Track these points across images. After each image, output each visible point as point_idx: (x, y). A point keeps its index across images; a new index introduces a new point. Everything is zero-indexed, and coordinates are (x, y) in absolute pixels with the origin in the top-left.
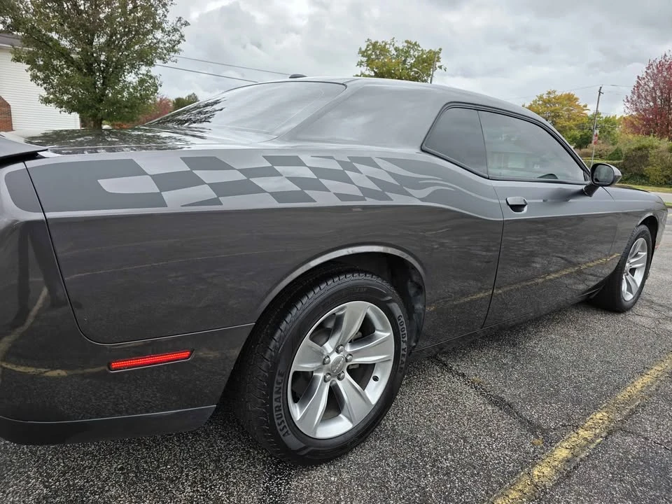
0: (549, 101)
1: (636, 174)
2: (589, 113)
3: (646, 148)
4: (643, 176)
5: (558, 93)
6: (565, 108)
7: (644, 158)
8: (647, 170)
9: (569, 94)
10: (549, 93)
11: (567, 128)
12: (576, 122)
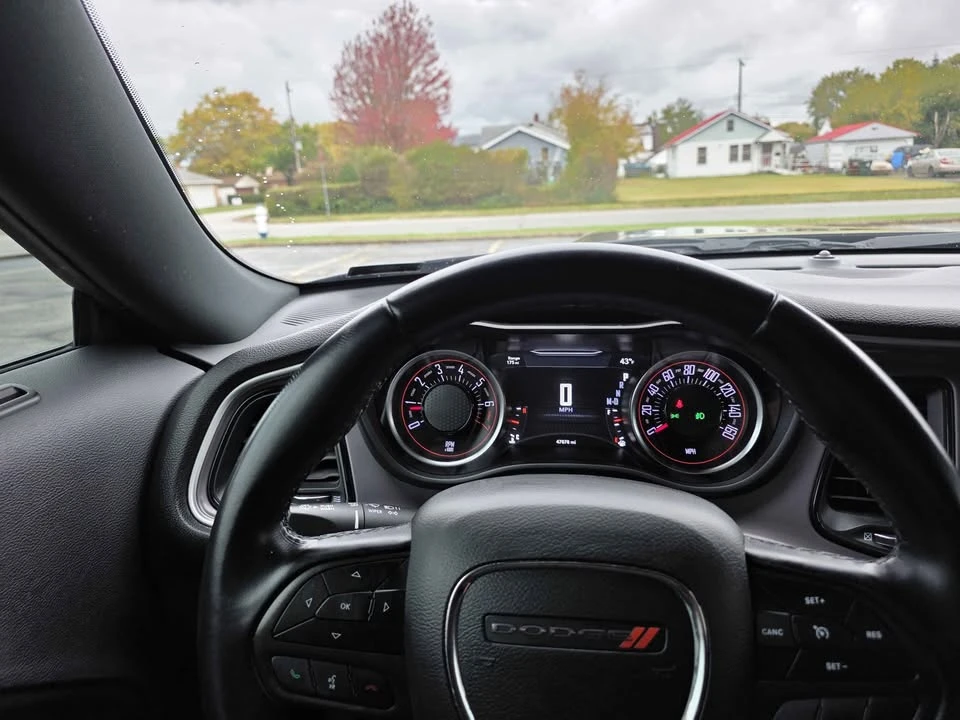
0: (221, 104)
1: (381, 198)
2: (280, 120)
3: (383, 161)
4: (387, 199)
5: (230, 92)
6: (245, 114)
7: (384, 174)
8: (393, 191)
9: (245, 92)
10: (217, 91)
12: (267, 134)
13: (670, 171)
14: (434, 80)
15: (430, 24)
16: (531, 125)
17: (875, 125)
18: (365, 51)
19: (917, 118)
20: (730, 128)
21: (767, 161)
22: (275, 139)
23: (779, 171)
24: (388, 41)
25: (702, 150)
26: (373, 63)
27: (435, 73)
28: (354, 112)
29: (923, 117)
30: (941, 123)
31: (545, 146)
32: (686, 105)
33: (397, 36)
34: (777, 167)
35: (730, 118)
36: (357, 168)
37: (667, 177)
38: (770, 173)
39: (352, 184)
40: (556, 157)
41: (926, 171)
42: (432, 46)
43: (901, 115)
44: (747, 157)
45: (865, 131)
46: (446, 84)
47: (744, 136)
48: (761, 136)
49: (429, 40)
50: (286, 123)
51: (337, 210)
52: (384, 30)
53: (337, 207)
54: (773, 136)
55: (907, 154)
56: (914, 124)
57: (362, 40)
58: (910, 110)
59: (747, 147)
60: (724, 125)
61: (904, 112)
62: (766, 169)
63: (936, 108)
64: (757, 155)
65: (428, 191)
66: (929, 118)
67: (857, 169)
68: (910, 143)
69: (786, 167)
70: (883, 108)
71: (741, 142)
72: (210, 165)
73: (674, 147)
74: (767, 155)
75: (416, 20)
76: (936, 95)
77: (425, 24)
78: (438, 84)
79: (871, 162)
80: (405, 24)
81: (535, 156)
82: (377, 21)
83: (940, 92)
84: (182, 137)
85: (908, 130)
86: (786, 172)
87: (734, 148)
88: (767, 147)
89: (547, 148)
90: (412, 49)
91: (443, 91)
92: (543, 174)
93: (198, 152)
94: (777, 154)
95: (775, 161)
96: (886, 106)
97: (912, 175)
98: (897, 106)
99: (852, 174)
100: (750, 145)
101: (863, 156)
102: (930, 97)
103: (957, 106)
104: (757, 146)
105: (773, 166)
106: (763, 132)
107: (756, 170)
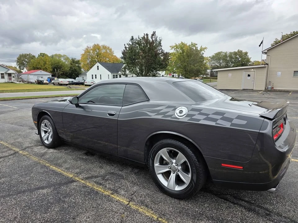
17: (41, 71)
19: (51, 70)
21: (10, 79)
23: (15, 82)
30: (57, 71)
38: (12, 82)
41: (58, 84)
44: (3, 78)
45: (39, 72)
54: (11, 71)
55: (51, 79)
56: (51, 71)
61: (48, 68)
62: (10, 81)
63: (55, 68)
64: (6, 77)
67: (40, 83)
68: (51, 76)
74: (10, 77)
79: (43, 81)
83: (55, 64)
85: (49, 73)
86: (18, 83)
88: (10, 75)
94: (13, 77)
95: (13, 79)
96: (43, 66)
97: (54, 85)
98: (45, 66)
99: (38, 84)
100: (3, 74)
101: (41, 79)
102: (53, 65)
103: (60, 68)
104: (6, 74)
105: (13, 80)
106: (7, 70)
107: (7, 81)
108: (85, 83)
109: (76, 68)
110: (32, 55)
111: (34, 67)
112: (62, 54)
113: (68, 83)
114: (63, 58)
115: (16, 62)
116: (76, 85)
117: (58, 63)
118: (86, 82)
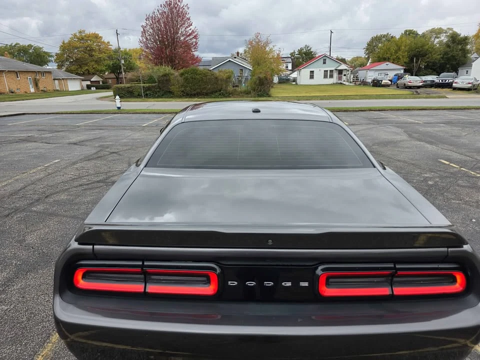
0: (83, 39)
1: (167, 91)
2: (113, 48)
3: (168, 75)
4: (170, 92)
5: (87, 32)
6: (95, 44)
7: (168, 81)
8: (172, 88)
9: (95, 33)
10: (80, 32)
11: (102, 58)
12: (106, 55)
13: (298, 81)
14: (190, 35)
15: (188, 8)
16: (235, 58)
17: (388, 63)
18: (157, 20)
19: (407, 60)
20: (324, 63)
21: (340, 78)
22: (110, 58)
23: (344, 83)
24: (168, 16)
25: (312, 72)
26: (161, 26)
27: (190, 32)
28: (152, 48)
29: (409, 60)
30: (417, 62)
31: (241, 68)
32: (309, 48)
33: (172, 13)
34: (344, 81)
35: (325, 58)
36: (156, 77)
37: (297, 84)
38: (341, 83)
39: (153, 84)
40: (246, 74)
41: (403, 85)
42: (189, 19)
43: (399, 58)
44: (331, 76)
45: (384, 66)
46: (195, 37)
47: (331, 66)
48: (338, 67)
49: (187, 16)
50: (116, 49)
51: (147, 96)
52: (166, 10)
53: (147, 95)
54: (343, 67)
55: (399, 77)
56: (405, 63)
57: (155, 14)
58: (403, 57)
59: (331, 71)
60: (322, 61)
61: (401, 57)
62: (339, 82)
63: (415, 56)
64: (335, 75)
65: (188, 89)
66: (412, 60)
67: (377, 84)
68: (402, 71)
69: (348, 82)
70: (392, 55)
71: (329, 69)
72: (77, 69)
73: (300, 70)
74: (340, 76)
75: (182, 6)
76: (415, 50)
77: (186, 8)
78: (191, 37)
79: (382, 81)
80: (176, 8)
81: (237, 73)
82: (163, 6)
83: (417, 49)
84: (62, 55)
85: (402, 66)
86: (347, 83)
87: (326, 71)
88: (340, 72)
89: (242, 69)
90: (179, 19)
91: (194, 40)
92: (240, 82)
93: (70, 62)
94: (345, 75)
95: (344, 78)
96: (393, 54)
97: (398, 87)
98: (397, 55)
99: (373, 86)
100: (333, 71)
101: (379, 78)
102: (413, 50)
103: (424, 55)
104: (336, 71)
105: (343, 81)
106: (339, 64)
107: (335, 82)
108: (454, 85)
109: (455, 53)
110: (391, 35)
111: (379, 57)
112: (445, 28)
113: (421, 84)
114: (444, 34)
115: (365, 50)
116: (435, 88)
117: (421, 47)
118: (456, 83)
